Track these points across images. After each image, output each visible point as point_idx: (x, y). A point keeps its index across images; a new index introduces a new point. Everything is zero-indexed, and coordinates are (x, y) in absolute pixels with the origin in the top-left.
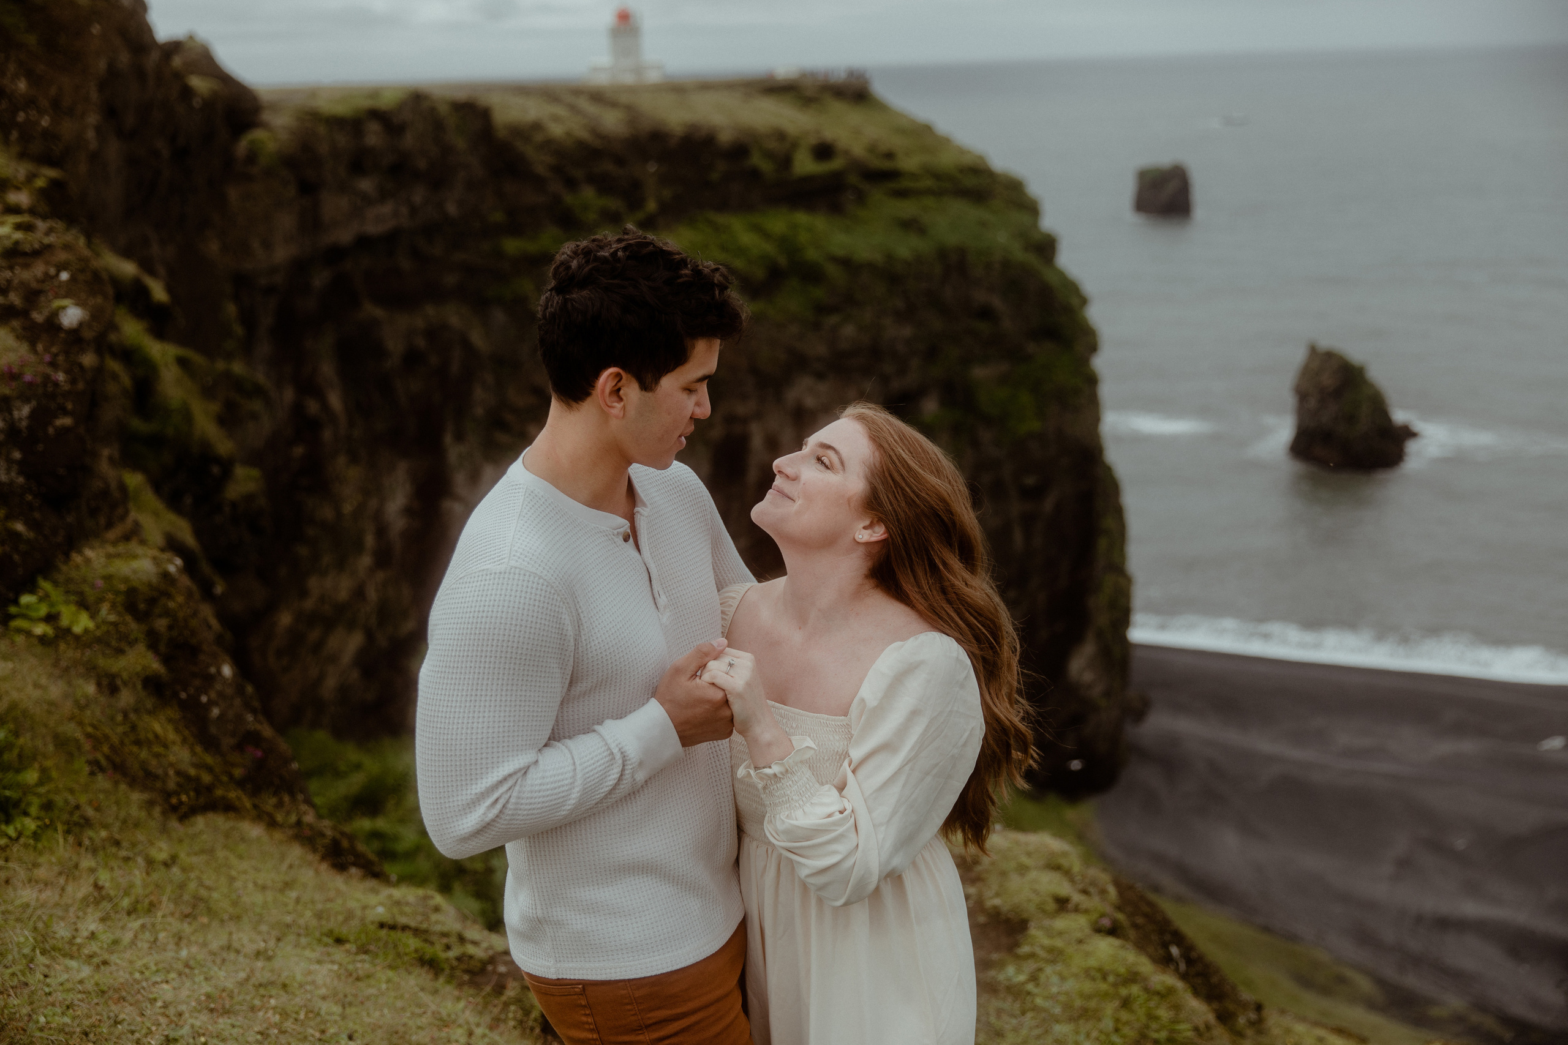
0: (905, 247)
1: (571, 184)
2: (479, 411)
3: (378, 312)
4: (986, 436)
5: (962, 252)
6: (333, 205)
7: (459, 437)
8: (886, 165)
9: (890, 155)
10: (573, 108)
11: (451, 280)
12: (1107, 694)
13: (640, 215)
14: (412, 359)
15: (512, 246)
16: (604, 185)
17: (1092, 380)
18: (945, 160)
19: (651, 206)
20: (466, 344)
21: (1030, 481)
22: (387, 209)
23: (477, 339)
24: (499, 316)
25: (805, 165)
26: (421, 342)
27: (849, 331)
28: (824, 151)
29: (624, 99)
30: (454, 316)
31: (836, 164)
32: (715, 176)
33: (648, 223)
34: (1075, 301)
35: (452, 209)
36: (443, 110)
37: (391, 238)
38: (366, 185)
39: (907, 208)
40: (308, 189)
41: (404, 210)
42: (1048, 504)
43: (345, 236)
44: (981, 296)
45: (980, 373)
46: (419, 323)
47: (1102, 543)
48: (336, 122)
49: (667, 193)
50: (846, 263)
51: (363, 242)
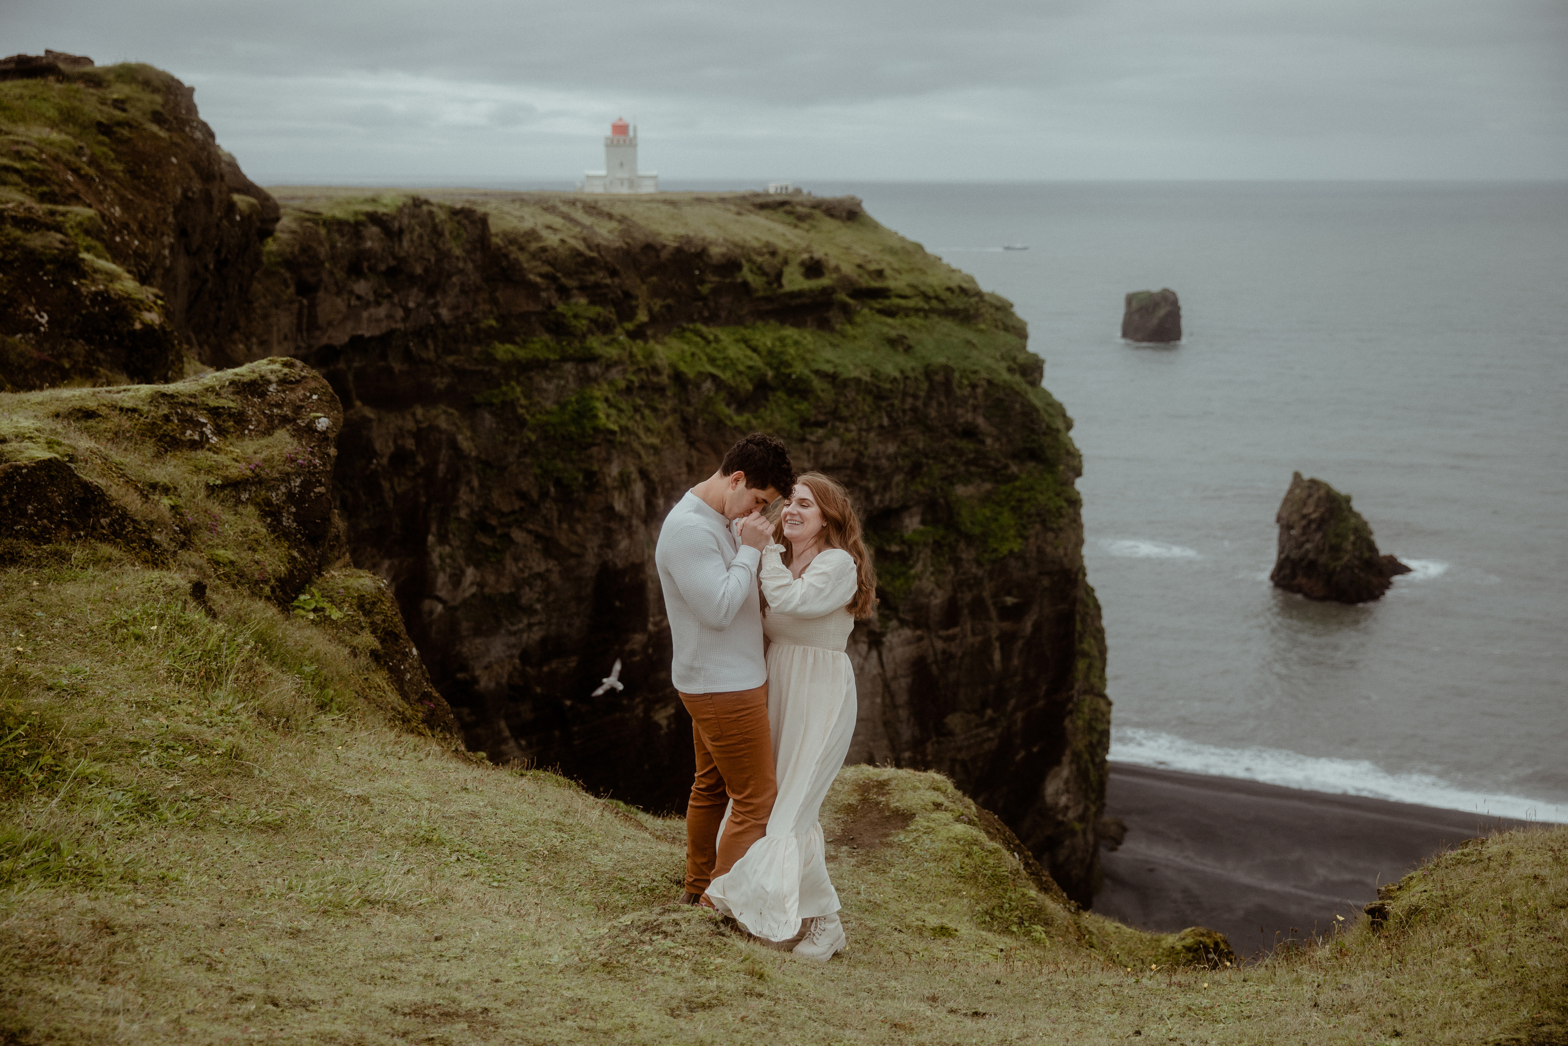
0: (892, 365)
1: (564, 292)
2: (463, 514)
3: (369, 412)
4: (967, 554)
5: (947, 370)
6: (330, 306)
7: (443, 539)
8: (875, 284)
9: (880, 274)
10: (567, 217)
11: (441, 383)
12: (1082, 818)
13: (629, 326)
14: (401, 458)
15: (503, 351)
16: (596, 294)
17: (1075, 503)
18: (934, 281)
19: (642, 317)
20: (453, 445)
21: (1010, 600)
22: (382, 311)
23: (464, 442)
24: (488, 420)
25: (794, 281)
26: (410, 444)
27: (834, 444)
28: (814, 268)
29: (618, 210)
30: (443, 418)
31: (825, 281)
32: (705, 289)
33: (637, 334)
34: (1060, 424)
35: (444, 312)
36: (441, 216)
37: (385, 339)
38: (362, 287)
39: (894, 327)
40: (306, 289)
41: (400, 313)
42: (1028, 625)
43: (340, 337)
44: (965, 416)
45: (961, 490)
46: (410, 425)
47: (1081, 665)
48: (336, 225)
49: (657, 304)
50: (832, 378)
51: (356, 342)
